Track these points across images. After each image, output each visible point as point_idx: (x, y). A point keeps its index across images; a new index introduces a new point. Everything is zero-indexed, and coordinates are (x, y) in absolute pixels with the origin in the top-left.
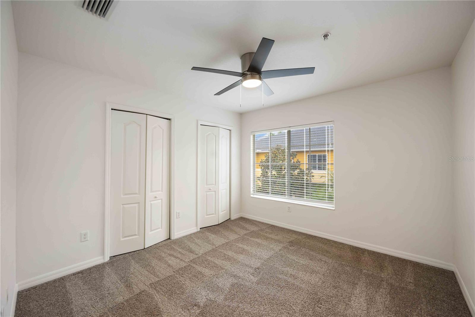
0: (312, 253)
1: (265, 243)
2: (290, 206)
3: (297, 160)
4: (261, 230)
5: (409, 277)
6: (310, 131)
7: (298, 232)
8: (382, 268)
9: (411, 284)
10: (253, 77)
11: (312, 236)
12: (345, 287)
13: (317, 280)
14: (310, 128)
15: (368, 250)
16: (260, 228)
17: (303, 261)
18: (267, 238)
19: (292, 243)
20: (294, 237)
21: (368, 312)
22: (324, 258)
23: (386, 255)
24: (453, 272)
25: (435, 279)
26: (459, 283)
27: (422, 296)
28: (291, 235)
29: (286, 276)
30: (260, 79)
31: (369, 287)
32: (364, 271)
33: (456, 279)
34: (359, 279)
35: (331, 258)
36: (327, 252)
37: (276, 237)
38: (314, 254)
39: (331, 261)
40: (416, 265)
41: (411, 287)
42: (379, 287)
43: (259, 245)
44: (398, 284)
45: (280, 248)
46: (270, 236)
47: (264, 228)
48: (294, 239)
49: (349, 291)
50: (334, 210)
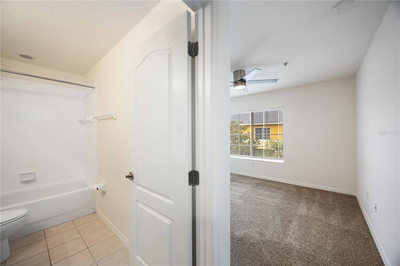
0: (271, 189)
1: (240, 184)
2: (253, 162)
3: (248, 132)
4: (235, 178)
5: (330, 199)
6: (267, 114)
7: (259, 179)
8: (314, 195)
9: (331, 202)
10: (241, 85)
11: (269, 180)
12: (294, 203)
13: (278, 201)
14: (267, 111)
15: (305, 187)
16: (233, 177)
17: (267, 193)
18: (241, 182)
19: (257, 185)
20: (257, 181)
21: (308, 213)
22: (279, 191)
23: (316, 189)
24: (355, 196)
25: (345, 200)
26: (358, 201)
27: (337, 206)
28: (255, 180)
29: (259, 199)
30: (245, 85)
31: (308, 203)
32: (304, 197)
33: (356, 199)
34: (302, 200)
35: (283, 191)
36: (280, 188)
37: (246, 181)
38: (273, 189)
39: (284, 192)
40: (334, 194)
41: (332, 203)
42: (313, 203)
43: (237, 186)
44: (324, 202)
45: (250, 187)
46: (242, 181)
47: (237, 176)
48: (258, 182)
49: (297, 205)
50: (284, 163)
